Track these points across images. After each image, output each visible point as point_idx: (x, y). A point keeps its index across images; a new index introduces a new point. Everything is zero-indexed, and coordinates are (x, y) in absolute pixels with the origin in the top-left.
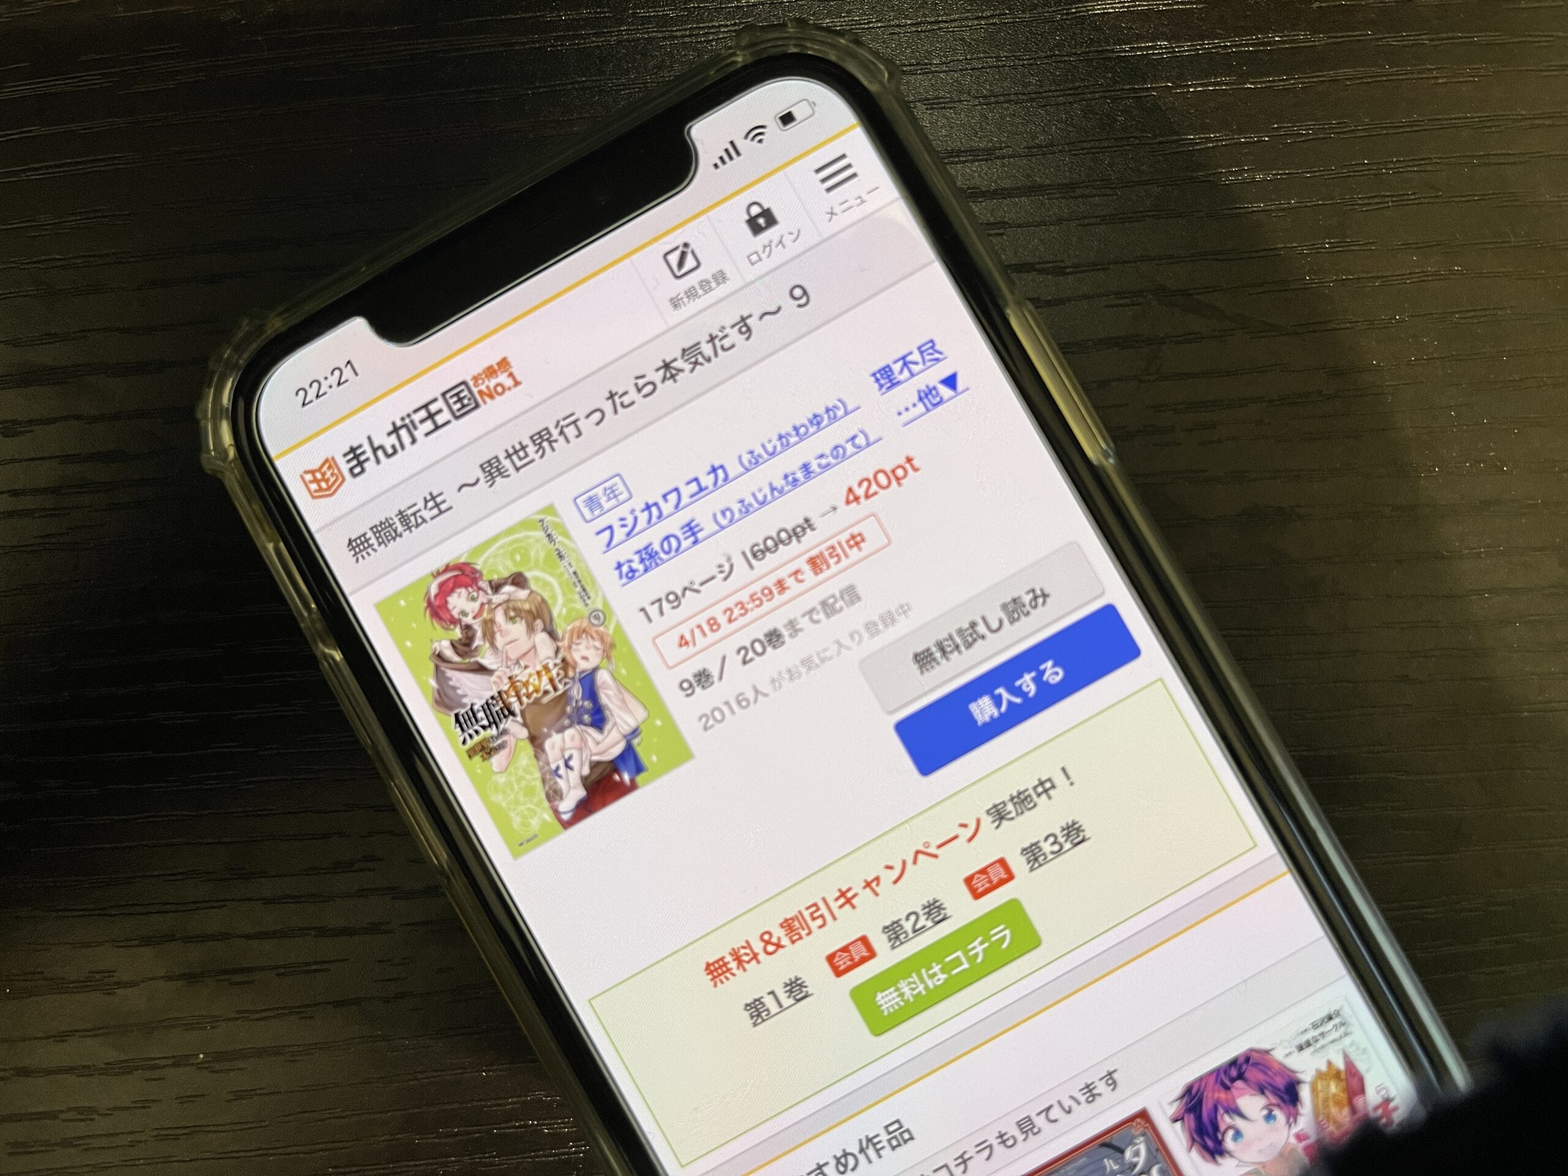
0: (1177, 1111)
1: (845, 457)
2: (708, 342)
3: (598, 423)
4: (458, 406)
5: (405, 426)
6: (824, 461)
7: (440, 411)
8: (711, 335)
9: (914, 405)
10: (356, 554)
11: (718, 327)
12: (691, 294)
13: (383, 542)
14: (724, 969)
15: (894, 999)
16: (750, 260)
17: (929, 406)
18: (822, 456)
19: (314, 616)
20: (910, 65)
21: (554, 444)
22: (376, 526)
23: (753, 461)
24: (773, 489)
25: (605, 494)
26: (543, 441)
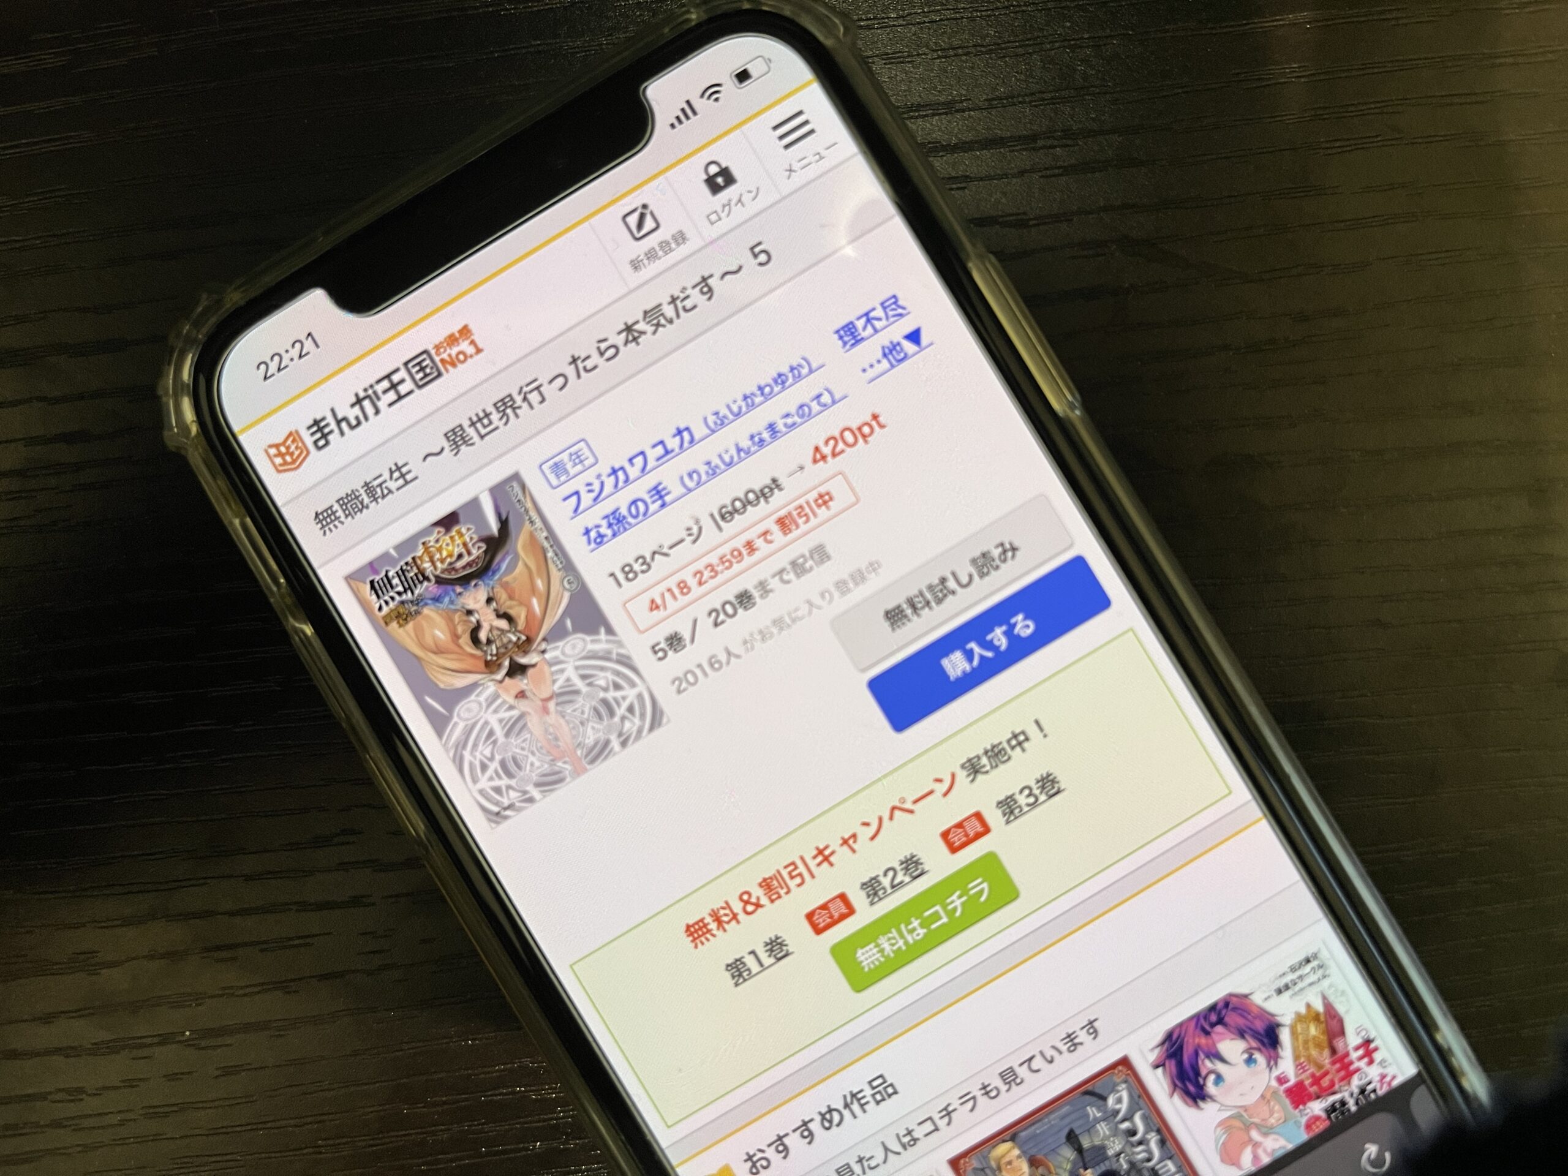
0: (1158, 1057)
1: (810, 416)
2: (670, 303)
3: (561, 389)
4: (421, 375)
5: (368, 397)
6: (789, 421)
7: (402, 381)
8: (672, 296)
9: (879, 362)
10: (323, 527)
11: (679, 288)
12: (651, 255)
13: (350, 514)
14: (705, 930)
15: (874, 955)
16: (709, 220)
17: (894, 362)
18: (787, 415)
19: (283, 590)
20: (867, 19)
21: (518, 411)
22: (342, 499)
23: (719, 422)
24: (739, 450)
25: (570, 460)
26: (506, 408)
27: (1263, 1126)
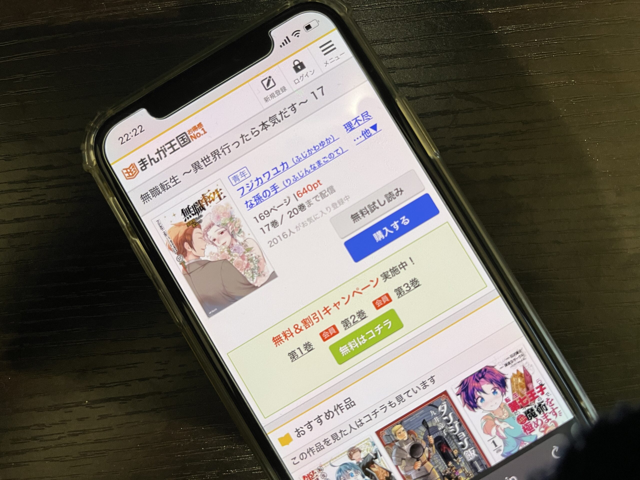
0: (458, 391)
1: (334, 158)
2: (279, 114)
3: (237, 147)
4: (183, 142)
5: (162, 150)
6: (325, 160)
7: (175, 144)
9: (360, 137)
10: (144, 200)
11: (283, 109)
12: (272, 96)
13: (154, 196)
16: (295, 82)
17: (366, 137)
18: (325, 158)
19: (128, 225)
21: (220, 156)
22: (151, 190)
23: (298, 160)
24: (306, 171)
25: (240, 175)
26: (216, 154)
27: (500, 419)
